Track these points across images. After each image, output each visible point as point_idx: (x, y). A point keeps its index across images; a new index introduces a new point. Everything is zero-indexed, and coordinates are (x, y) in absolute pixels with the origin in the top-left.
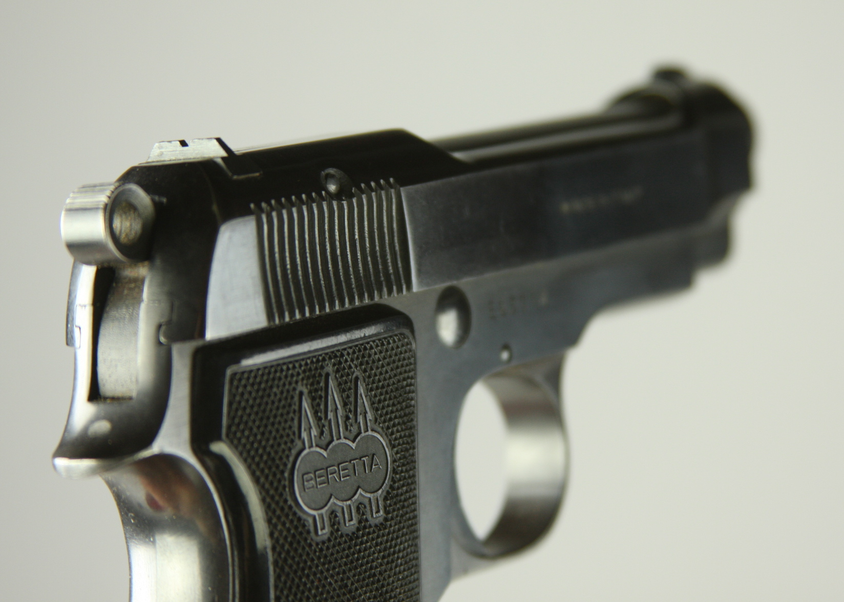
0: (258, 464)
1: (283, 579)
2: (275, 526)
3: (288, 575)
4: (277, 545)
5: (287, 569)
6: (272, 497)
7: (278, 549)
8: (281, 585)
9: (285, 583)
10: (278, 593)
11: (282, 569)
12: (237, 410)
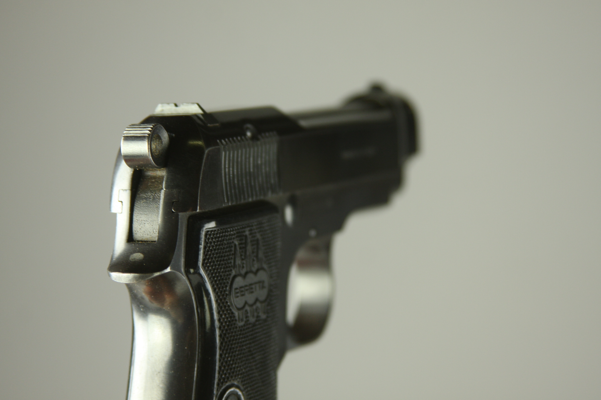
0: (216, 281)
1: (224, 344)
2: (221, 316)
3: (226, 342)
4: (222, 326)
5: (226, 340)
6: (221, 300)
7: (222, 328)
8: (223, 348)
9: (225, 347)
10: (221, 352)
11: (224, 339)
12: (208, 251)
